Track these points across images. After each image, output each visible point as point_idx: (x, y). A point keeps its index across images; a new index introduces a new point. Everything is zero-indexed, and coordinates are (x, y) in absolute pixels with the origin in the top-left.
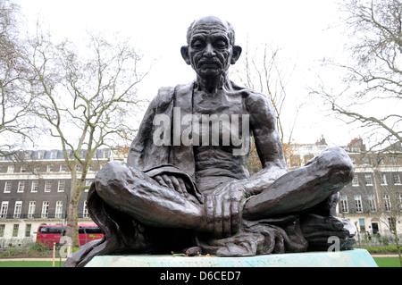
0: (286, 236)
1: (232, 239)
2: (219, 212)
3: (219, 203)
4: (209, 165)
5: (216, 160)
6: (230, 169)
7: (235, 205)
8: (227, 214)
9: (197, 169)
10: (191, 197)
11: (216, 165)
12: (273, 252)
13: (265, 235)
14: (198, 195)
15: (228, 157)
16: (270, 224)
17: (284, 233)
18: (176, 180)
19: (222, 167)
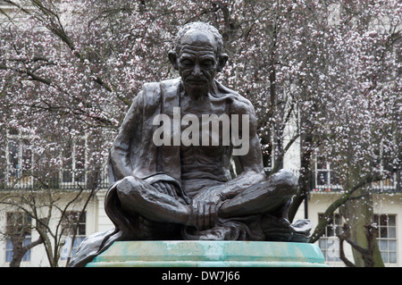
0: (248, 230)
1: (209, 231)
2: (201, 211)
3: (201, 205)
4: (194, 168)
5: (200, 164)
6: (212, 172)
7: (213, 207)
8: (207, 213)
9: (183, 172)
10: (180, 199)
11: (199, 168)
12: (238, 240)
13: (232, 228)
14: (185, 197)
15: (211, 162)
16: (237, 222)
17: (247, 228)
18: (169, 186)
19: (205, 171)
